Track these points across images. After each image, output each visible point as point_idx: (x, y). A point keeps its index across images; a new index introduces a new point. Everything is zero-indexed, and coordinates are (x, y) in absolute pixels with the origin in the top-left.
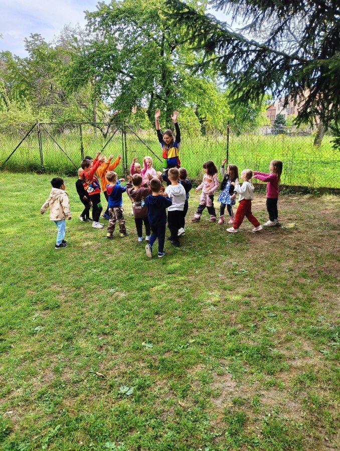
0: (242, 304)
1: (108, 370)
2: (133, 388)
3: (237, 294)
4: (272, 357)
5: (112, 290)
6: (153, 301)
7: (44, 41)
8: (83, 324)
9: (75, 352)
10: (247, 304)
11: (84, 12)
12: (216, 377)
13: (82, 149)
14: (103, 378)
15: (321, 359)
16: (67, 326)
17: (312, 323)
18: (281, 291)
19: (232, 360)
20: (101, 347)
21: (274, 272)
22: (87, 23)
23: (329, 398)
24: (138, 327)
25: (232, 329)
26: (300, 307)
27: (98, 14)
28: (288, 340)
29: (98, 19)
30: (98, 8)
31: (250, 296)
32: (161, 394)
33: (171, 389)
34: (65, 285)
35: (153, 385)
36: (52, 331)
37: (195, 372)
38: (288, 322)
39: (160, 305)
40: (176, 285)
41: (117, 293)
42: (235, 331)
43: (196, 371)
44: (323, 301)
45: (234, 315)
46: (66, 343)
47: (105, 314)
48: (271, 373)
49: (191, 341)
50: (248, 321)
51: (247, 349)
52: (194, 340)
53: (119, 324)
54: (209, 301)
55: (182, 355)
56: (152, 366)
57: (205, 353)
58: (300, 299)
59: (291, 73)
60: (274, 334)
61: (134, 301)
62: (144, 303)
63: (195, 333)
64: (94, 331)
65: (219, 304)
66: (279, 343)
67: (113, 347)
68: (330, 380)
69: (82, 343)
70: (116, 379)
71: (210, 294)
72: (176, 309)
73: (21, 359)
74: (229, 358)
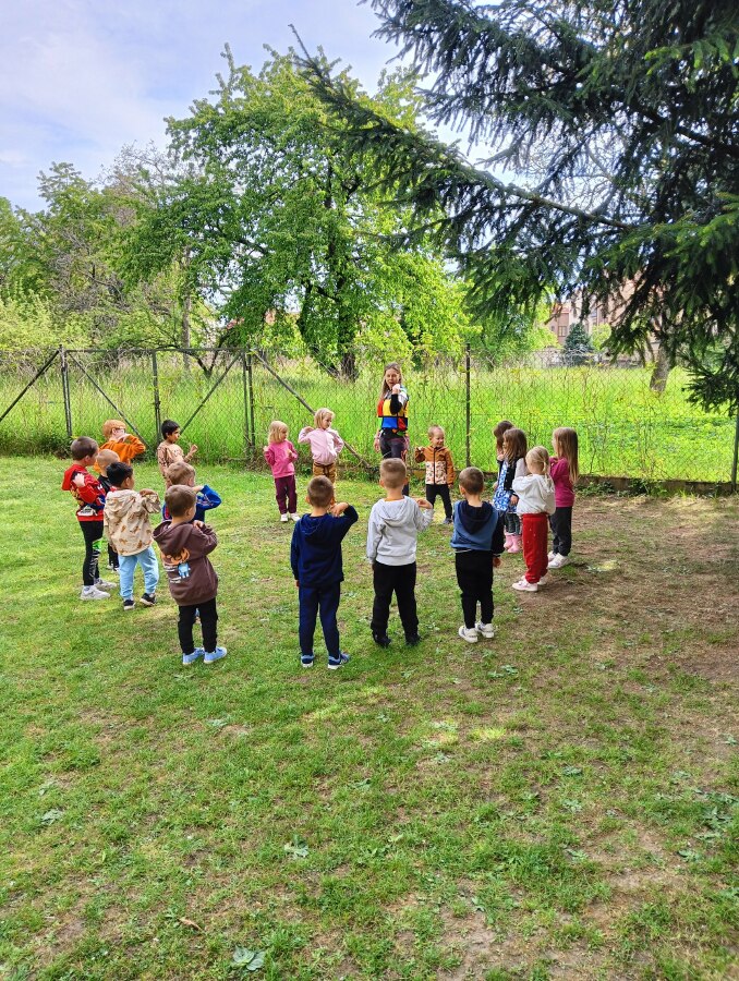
0: (507, 746)
1: (206, 911)
2: (262, 954)
3: (496, 724)
4: (575, 870)
5: (217, 722)
6: (309, 746)
7: (80, 176)
8: (151, 803)
9: (134, 871)
10: (517, 747)
11: (165, 119)
12: (449, 923)
13: (157, 404)
14: (195, 932)
15: (681, 872)
16: (116, 808)
17: (659, 788)
18: (591, 715)
19: (486, 881)
20: (192, 857)
21: (574, 672)
22: (171, 143)
23: (702, 964)
24: (276, 808)
25: (486, 806)
26: (632, 752)
27: (192, 124)
28: (608, 830)
29: (193, 134)
30: (194, 112)
31: (522, 729)
32: (326, 965)
33: (350, 954)
34: (112, 712)
35: (308, 946)
36: (82, 820)
37: (402, 913)
38: (608, 787)
39: (325, 756)
40: (361, 705)
41: (229, 728)
42: (492, 812)
43: (406, 908)
44: (683, 736)
45: (489, 775)
46: (113, 850)
47: (202, 778)
48: (571, 909)
49: (394, 838)
50: (519, 787)
51: (519, 853)
52: (400, 836)
53: (233, 802)
54: (433, 742)
55: (375, 871)
56: (306, 900)
57: (426, 865)
58: (631, 732)
59: (593, 250)
60: (578, 815)
61: (267, 746)
62: (289, 750)
63: (404, 820)
64: (177, 820)
65: (455, 749)
66: (589, 837)
67: (218, 858)
68: (703, 921)
69: (148, 848)
70: (226, 934)
71: (437, 725)
72: (361, 764)
73: (9, 891)
74: (479, 877)
